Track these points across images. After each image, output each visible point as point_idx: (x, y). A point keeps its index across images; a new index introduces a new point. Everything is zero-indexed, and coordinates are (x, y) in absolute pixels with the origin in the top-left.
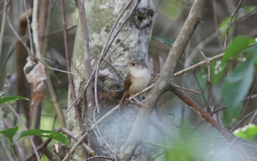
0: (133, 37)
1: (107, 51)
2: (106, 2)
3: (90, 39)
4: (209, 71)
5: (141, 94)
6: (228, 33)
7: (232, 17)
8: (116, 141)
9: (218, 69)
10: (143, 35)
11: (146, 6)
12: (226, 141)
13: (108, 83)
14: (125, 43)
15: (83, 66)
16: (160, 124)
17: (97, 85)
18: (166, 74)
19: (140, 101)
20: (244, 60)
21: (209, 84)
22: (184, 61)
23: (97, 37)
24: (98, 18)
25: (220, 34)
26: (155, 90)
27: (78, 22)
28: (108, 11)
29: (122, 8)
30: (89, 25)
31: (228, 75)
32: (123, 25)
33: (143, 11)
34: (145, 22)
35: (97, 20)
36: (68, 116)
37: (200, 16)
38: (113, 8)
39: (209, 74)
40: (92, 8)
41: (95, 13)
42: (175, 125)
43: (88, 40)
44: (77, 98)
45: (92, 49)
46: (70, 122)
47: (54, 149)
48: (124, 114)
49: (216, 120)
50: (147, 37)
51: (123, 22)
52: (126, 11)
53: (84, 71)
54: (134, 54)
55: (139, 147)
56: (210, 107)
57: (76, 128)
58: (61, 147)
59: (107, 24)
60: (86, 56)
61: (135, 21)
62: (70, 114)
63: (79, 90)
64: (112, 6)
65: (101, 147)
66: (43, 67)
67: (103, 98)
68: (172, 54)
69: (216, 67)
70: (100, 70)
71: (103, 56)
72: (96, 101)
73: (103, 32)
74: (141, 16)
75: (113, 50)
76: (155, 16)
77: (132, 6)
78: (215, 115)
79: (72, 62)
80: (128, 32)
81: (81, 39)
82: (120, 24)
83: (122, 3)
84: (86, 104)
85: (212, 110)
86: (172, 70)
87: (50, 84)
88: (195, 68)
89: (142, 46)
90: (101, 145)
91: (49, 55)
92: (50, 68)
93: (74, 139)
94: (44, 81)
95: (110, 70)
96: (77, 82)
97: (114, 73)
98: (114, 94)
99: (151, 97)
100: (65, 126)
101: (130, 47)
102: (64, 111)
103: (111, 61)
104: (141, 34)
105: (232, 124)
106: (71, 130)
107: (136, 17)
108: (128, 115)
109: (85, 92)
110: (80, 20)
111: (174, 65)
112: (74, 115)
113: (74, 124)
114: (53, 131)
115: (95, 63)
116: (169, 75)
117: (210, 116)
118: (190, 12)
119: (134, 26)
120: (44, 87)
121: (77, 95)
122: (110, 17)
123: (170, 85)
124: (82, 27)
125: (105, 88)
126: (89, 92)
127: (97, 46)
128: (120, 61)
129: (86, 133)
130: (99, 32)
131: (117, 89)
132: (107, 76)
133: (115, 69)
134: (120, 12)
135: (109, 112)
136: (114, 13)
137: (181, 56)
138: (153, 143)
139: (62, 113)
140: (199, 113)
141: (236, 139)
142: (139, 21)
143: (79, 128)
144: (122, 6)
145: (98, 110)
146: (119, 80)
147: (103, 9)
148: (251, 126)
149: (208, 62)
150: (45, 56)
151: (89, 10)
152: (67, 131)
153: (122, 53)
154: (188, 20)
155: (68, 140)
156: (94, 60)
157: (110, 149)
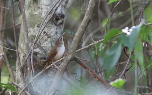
0: (53, 30)
1: (38, 38)
2: (37, 10)
3: (29, 31)
4: (96, 49)
5: (57, 62)
6: (106, 27)
7: (109, 18)
8: (44, 89)
9: (101, 48)
10: (59, 29)
11: (60, 13)
12: (106, 89)
13: (39, 56)
14: (48, 34)
15: (25, 47)
16: (69, 79)
17: (33, 58)
18: (72, 51)
19: (57, 66)
20: (116, 42)
21: (96, 56)
22: (82, 43)
23: (32, 30)
24: (33, 20)
25: (102, 28)
26: (66, 60)
27: (21, 22)
28: (39, 16)
29: (47, 14)
30: (28, 24)
31: (107, 51)
32: (47, 23)
33: (58, 15)
34: (60, 21)
35: (32, 21)
36: (17, 75)
37: (91, 18)
38: (42, 14)
39: (96, 51)
40: (30, 14)
41: (31, 16)
42: (77, 80)
43: (27, 32)
44: (22, 65)
45: (30, 37)
46: (18, 79)
47: (8, 94)
48: (48, 74)
49: (100, 77)
50: (61, 30)
51: (47, 22)
52: (49, 16)
53: (25, 49)
54: (54, 39)
55: (57, 93)
56: (97, 69)
57: (21, 82)
58: (12, 93)
59: (38, 23)
60: (26, 41)
61: (54, 21)
62: (18, 74)
63: (23, 60)
64: (41, 12)
65: (35, 93)
66: (2, 48)
67: (36, 65)
68: (75, 40)
69: (100, 46)
70: (34, 49)
71: (36, 41)
72: (32, 67)
73: (36, 28)
74: (58, 18)
75: (42, 37)
76: (65, 18)
77: (52, 13)
78: (100, 74)
79: (19, 45)
80: (50, 27)
81: (23, 32)
82: (46, 23)
83: (46, 11)
84: (27, 68)
85: (98, 71)
86: (75, 49)
87: (6, 57)
88: (88, 47)
89: (58, 35)
90: (35, 92)
91: (5, 41)
92: (6, 48)
93: (20, 88)
94: (3, 56)
95: (40, 49)
96: (21, 56)
97: (42, 51)
98: (42, 63)
99: (63, 64)
100: (15, 81)
101: (51, 36)
102: (14, 72)
103: (40, 44)
104: (58, 29)
105: (109, 79)
106: (18, 83)
107: (55, 19)
108: (51, 74)
109: (26, 62)
110: (22, 21)
111: (76, 46)
112: (20, 75)
113: (20, 80)
114: (8, 84)
115: (31, 45)
116: (74, 52)
117: (97, 75)
118: (85, 16)
119: (53, 24)
120: (2, 59)
121: (21, 63)
122: (39, 19)
123: (74, 57)
124: (24, 25)
125: (37, 59)
126: (28, 62)
127: (33, 36)
128: (45, 44)
129: (27, 85)
130: (33, 27)
131: (44, 60)
132: (38, 52)
133: (43, 48)
134: (45, 16)
135: (40, 73)
136: (42, 17)
137: (80, 41)
138: (65, 90)
139: (13, 74)
140: (91, 73)
141: (112, 87)
142: (56, 21)
143: (23, 82)
144: (46, 12)
145: (34, 72)
146: (45, 55)
147: (36, 15)
148: (120, 80)
149: (96, 44)
150: (3, 42)
151: (28, 15)
152: (16, 84)
153: (47, 39)
154: (84, 20)
155: (17, 89)
156: (31, 43)
157: (41, 94)
